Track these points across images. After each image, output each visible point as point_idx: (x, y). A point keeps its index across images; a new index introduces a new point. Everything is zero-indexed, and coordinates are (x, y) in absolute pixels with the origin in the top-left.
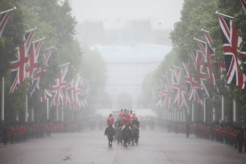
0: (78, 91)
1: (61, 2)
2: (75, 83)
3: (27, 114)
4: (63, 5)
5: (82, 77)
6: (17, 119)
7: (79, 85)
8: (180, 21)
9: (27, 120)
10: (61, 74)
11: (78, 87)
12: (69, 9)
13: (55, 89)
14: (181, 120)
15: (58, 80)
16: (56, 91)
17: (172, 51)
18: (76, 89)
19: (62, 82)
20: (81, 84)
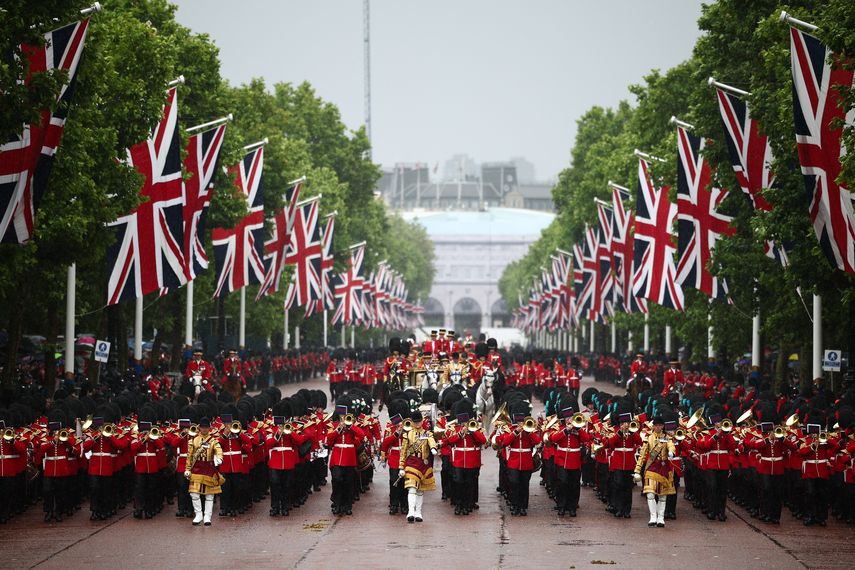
0: (381, 295)
1: (352, 131)
2: (376, 279)
3: (287, 337)
4: (355, 136)
5: (390, 269)
6: (269, 344)
7: (383, 284)
8: (571, 167)
9: (286, 347)
10: (351, 266)
11: (382, 287)
12: (366, 146)
13: (341, 291)
14: (565, 348)
15: (346, 275)
16: (344, 295)
17: (554, 223)
18: (378, 290)
19: (354, 278)
20: (386, 282)
